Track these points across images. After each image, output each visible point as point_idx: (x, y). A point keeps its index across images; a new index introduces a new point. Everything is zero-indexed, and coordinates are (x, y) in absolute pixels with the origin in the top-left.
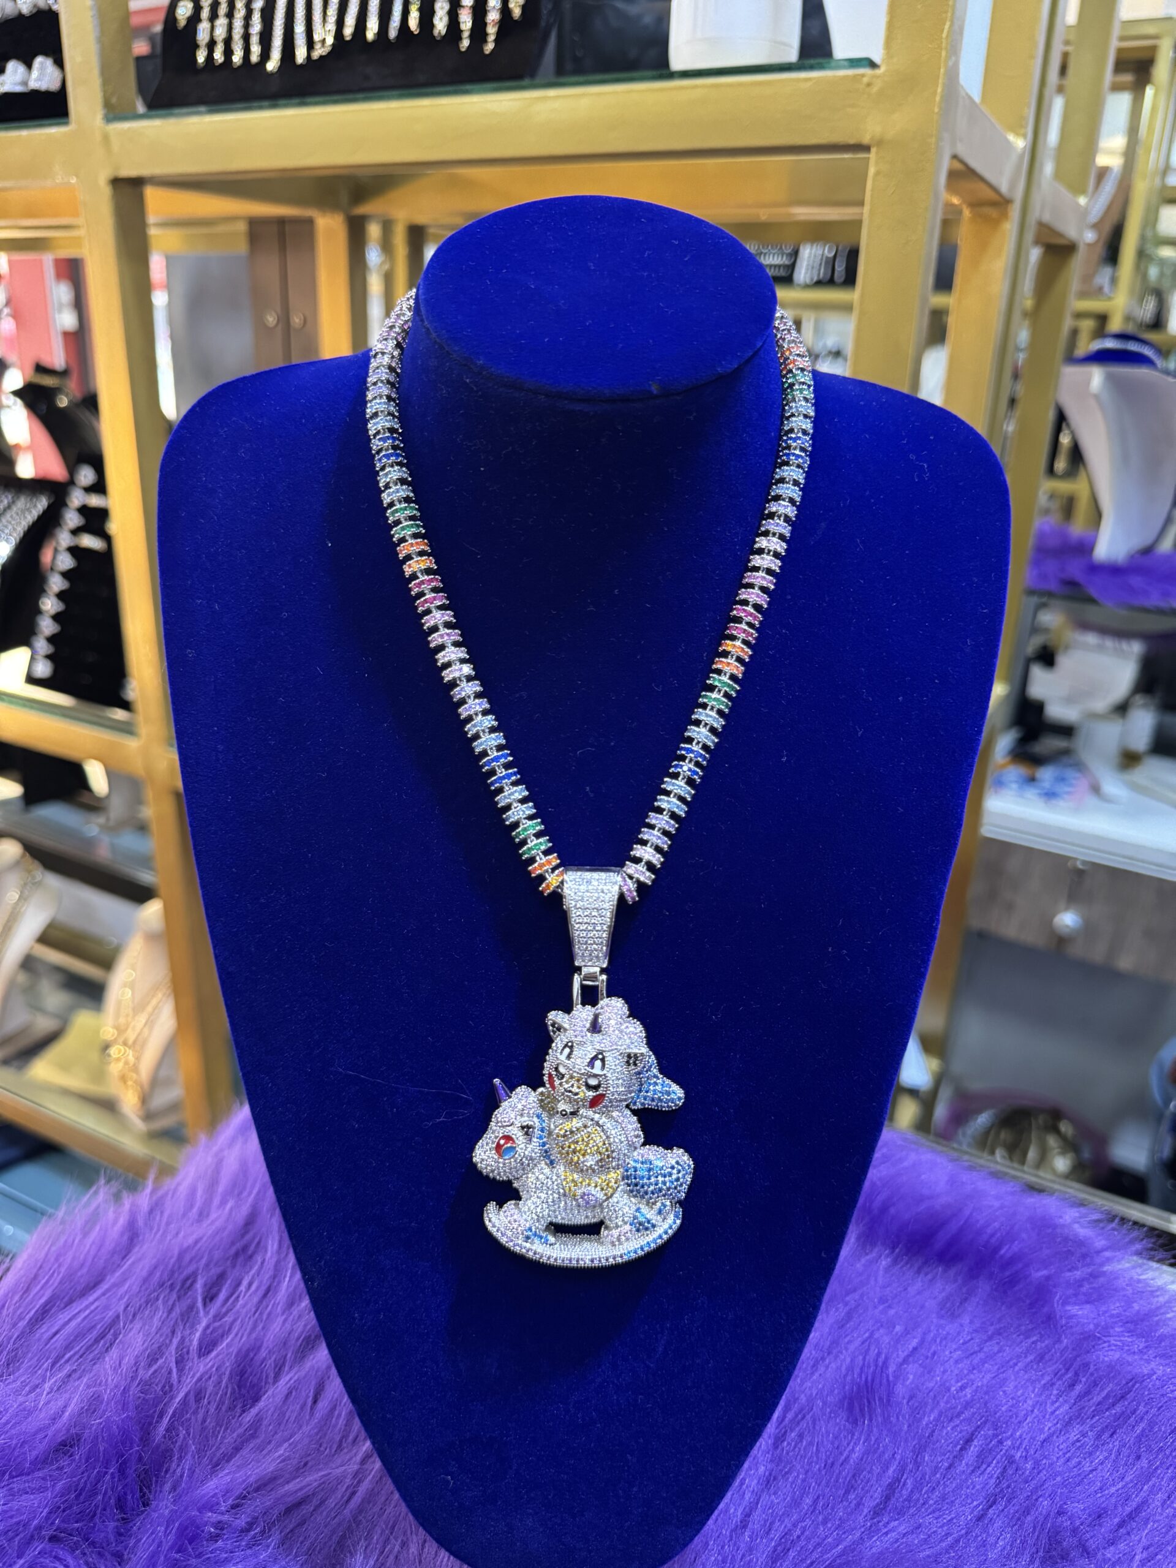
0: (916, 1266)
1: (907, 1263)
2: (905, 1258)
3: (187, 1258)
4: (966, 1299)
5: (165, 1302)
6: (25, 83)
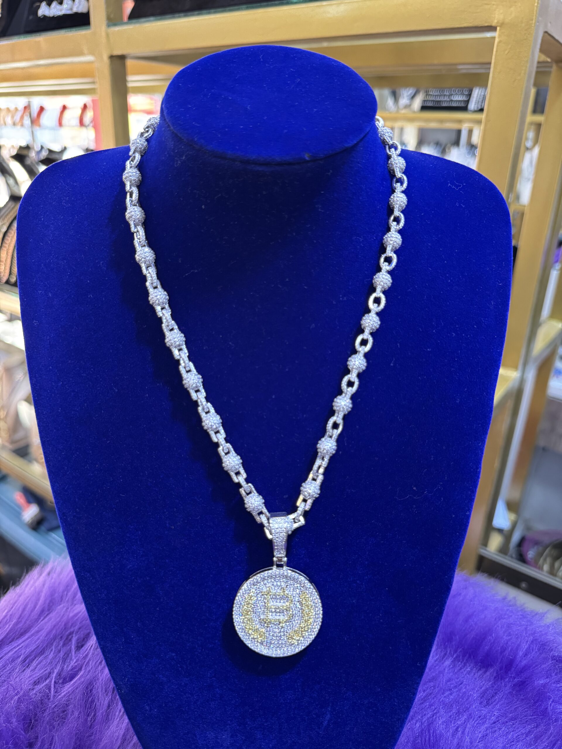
4: (495, 693)
5: (56, 647)
6: (71, 9)
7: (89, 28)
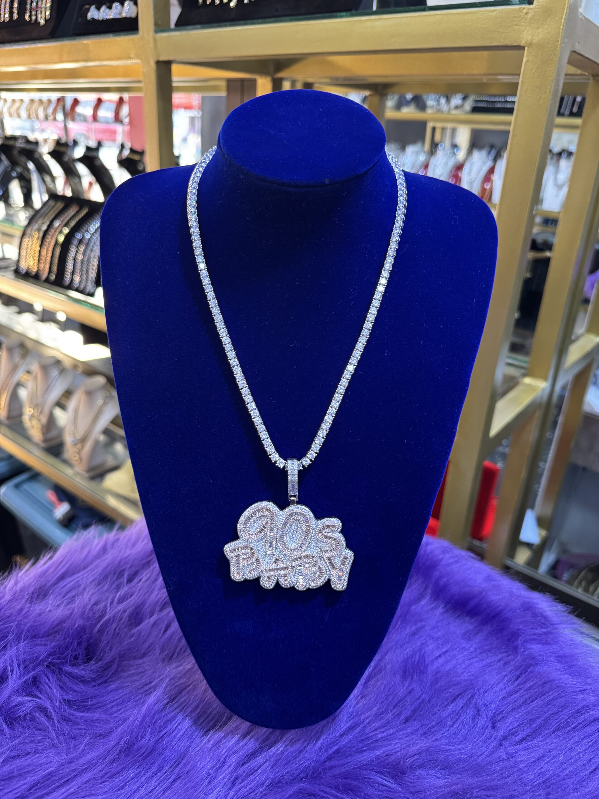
0: (457, 615)
1: (453, 613)
2: (452, 611)
3: (123, 563)
4: (477, 633)
6: (120, 14)
7: (137, 33)
